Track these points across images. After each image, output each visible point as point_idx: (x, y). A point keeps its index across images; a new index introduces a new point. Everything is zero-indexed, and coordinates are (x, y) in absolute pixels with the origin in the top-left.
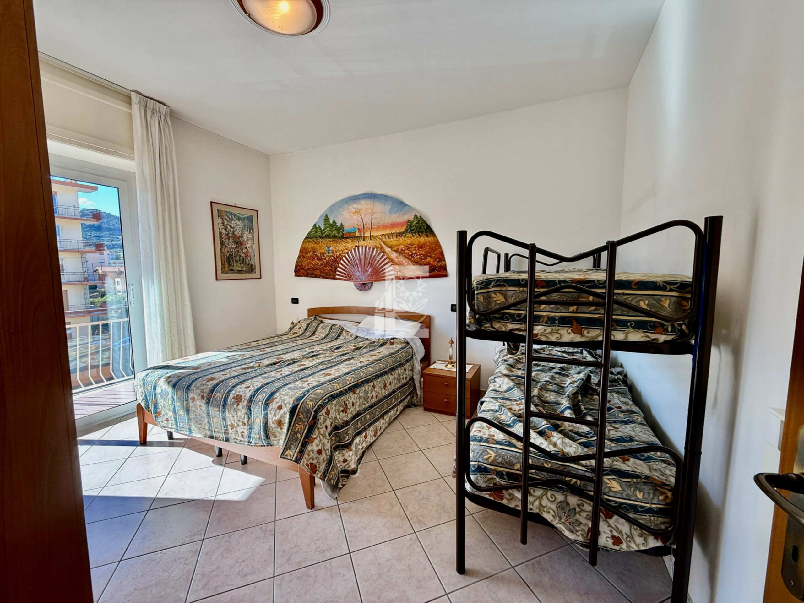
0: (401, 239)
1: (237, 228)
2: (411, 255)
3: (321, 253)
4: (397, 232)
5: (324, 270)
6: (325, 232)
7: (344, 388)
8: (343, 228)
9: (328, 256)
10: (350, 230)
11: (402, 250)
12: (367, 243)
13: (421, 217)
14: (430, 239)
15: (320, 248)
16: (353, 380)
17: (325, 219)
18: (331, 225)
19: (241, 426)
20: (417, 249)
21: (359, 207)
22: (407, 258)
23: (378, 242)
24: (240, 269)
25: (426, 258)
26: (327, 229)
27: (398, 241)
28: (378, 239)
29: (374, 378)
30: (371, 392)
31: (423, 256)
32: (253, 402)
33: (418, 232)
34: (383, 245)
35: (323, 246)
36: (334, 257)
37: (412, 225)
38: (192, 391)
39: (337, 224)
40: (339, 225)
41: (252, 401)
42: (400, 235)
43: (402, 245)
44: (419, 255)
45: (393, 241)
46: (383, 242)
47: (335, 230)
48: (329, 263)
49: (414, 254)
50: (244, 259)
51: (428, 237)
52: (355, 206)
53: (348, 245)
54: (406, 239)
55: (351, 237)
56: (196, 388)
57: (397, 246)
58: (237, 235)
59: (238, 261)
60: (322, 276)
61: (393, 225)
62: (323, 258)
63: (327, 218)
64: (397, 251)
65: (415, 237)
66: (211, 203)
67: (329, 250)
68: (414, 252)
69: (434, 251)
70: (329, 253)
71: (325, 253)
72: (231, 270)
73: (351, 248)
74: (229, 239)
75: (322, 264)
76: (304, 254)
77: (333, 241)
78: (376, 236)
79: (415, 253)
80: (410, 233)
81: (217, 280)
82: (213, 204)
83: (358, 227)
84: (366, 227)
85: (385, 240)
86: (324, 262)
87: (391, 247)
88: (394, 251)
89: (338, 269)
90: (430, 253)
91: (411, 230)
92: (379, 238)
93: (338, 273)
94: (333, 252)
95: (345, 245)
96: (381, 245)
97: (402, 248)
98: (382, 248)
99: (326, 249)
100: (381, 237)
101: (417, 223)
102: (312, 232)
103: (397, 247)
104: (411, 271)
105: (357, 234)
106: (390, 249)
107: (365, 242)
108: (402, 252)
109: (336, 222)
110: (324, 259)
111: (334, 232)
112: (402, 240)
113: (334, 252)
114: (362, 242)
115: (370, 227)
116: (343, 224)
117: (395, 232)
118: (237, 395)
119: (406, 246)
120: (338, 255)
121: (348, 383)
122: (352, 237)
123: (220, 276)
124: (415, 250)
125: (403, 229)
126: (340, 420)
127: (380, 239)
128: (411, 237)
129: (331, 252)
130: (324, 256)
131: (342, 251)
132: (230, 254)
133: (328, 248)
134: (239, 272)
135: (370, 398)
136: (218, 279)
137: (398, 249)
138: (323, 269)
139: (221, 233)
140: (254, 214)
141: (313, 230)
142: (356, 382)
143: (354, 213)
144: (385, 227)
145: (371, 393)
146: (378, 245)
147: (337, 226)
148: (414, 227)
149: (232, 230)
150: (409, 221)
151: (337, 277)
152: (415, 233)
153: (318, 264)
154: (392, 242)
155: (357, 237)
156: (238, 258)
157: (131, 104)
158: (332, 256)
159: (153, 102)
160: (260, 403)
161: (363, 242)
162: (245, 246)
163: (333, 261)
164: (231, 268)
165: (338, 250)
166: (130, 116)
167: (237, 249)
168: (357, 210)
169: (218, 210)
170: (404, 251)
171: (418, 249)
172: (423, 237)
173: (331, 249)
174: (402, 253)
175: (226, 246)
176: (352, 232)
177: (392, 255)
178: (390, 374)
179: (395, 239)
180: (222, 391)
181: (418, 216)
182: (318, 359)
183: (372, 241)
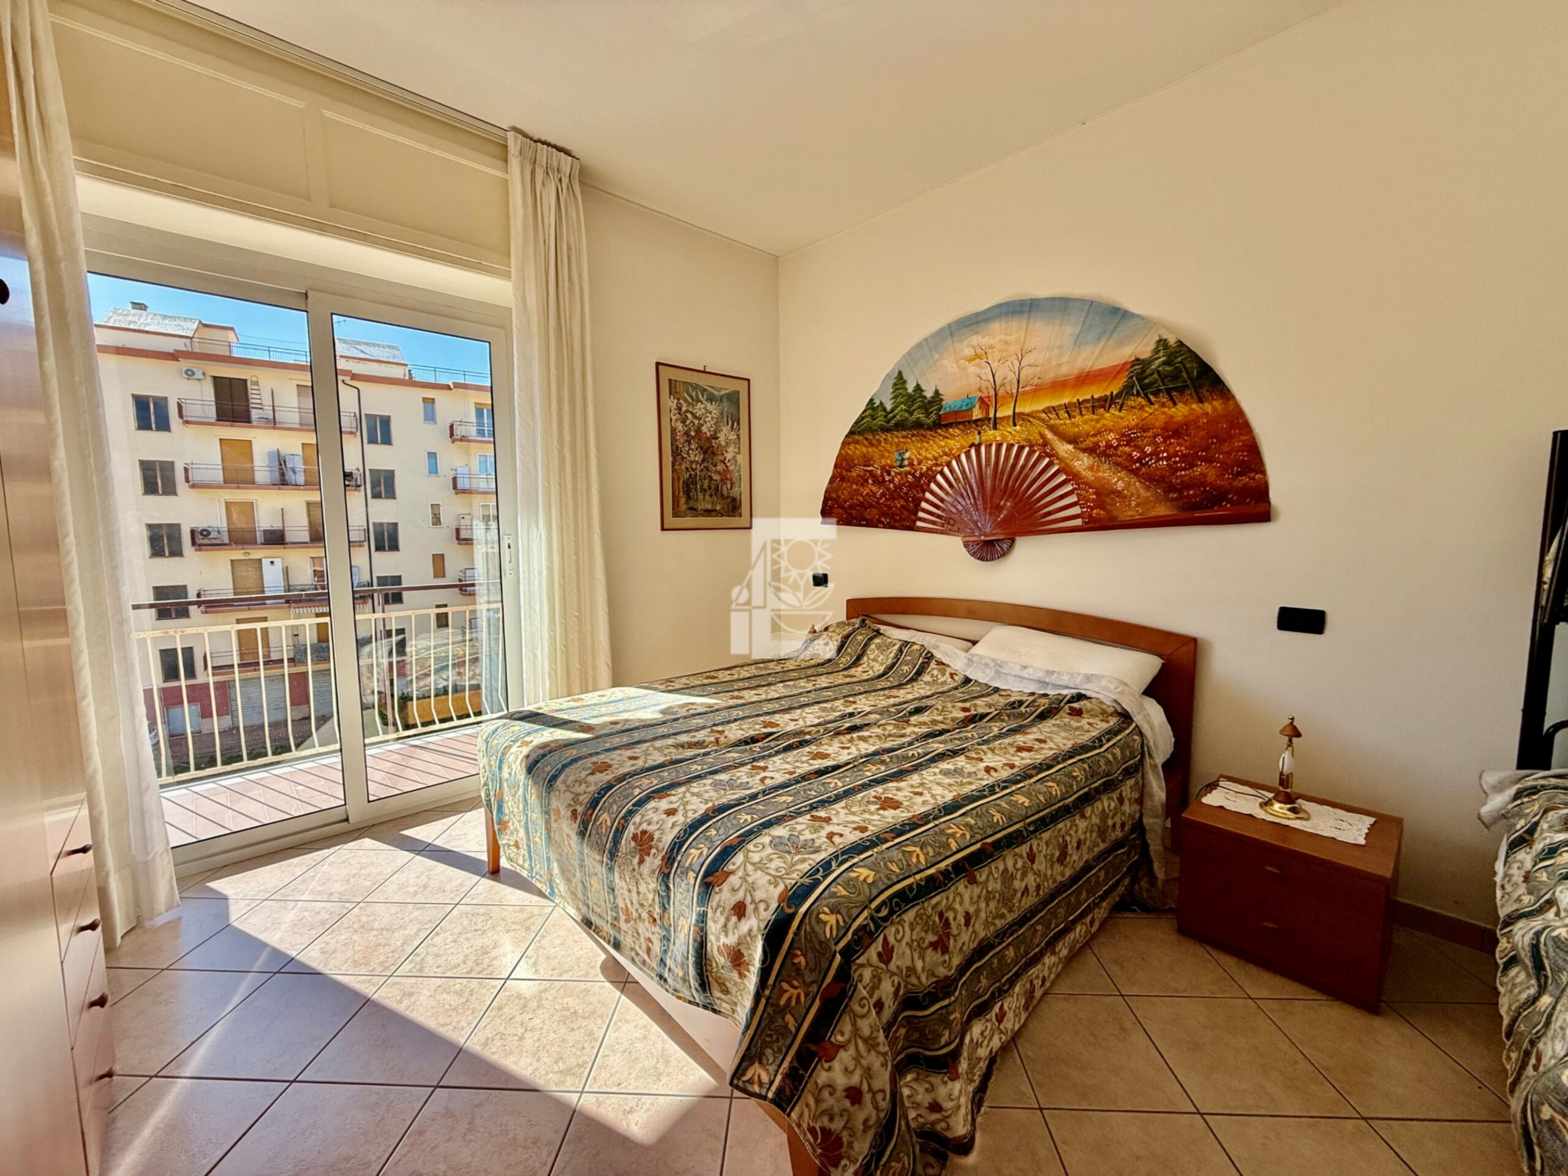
0: (1107, 415)
1: (707, 419)
2: (1139, 460)
3: (883, 468)
4: (1096, 396)
5: (889, 507)
6: (895, 416)
7: (943, 865)
8: (941, 400)
9: (900, 474)
10: (959, 406)
11: (1109, 446)
12: (1002, 435)
13: (1180, 344)
14: (1211, 407)
15: (882, 456)
16: (968, 836)
17: (895, 384)
18: (910, 396)
19: (646, 923)
20: (1159, 439)
21: (985, 341)
22: (1125, 468)
23: (1035, 430)
24: (709, 507)
25: (1192, 466)
26: (899, 409)
27: (1097, 421)
28: (1035, 421)
29: (1031, 828)
30: (1024, 875)
31: (1181, 462)
32: (676, 865)
33: (1169, 392)
34: (1049, 435)
35: (888, 451)
36: (913, 475)
37: (1148, 372)
38: (557, 793)
39: (925, 394)
40: (929, 394)
41: (674, 860)
42: (1106, 403)
43: (1110, 431)
44: (1168, 458)
45: (1083, 423)
46: (1052, 428)
47: (920, 407)
48: (901, 489)
49: (1151, 454)
50: (718, 486)
51: (1201, 401)
52: (975, 340)
53: (951, 442)
54: (1123, 413)
55: (959, 423)
56: (565, 788)
57: (1095, 435)
58: (706, 433)
59: (706, 491)
60: (882, 523)
61: (1084, 379)
62: (887, 478)
63: (900, 381)
64: (1091, 450)
65: (1157, 406)
66: (658, 364)
67: (903, 460)
68: (1149, 449)
69: (1222, 441)
70: (901, 466)
71: (892, 467)
72: (692, 509)
73: (959, 449)
74: (689, 443)
75: (883, 495)
76: (844, 473)
77: (913, 435)
78: (1028, 415)
79: (1155, 453)
80: (1138, 394)
81: (663, 529)
82: (661, 367)
83: (979, 394)
84: (1001, 392)
85: (1059, 422)
86: (888, 489)
87: (1073, 440)
88: (1084, 450)
89: (924, 505)
90: (1206, 449)
91: (1144, 388)
92: (1039, 419)
93: (921, 514)
94: (911, 464)
95: (942, 443)
96: (1042, 436)
97: (1108, 441)
98: (1046, 443)
99: (896, 456)
100: (1043, 415)
101: (1164, 363)
102: (863, 418)
103: (1095, 439)
104: (1137, 505)
105: (977, 414)
106: (1070, 447)
107: (997, 433)
108: (1111, 452)
109: (924, 388)
110: (890, 481)
111: (916, 415)
112: (1111, 417)
113: (915, 463)
114: (990, 434)
115: (1015, 391)
116: (941, 392)
117: (1088, 397)
118: (644, 832)
119: (1123, 435)
120: (924, 469)
121: (954, 846)
122: (963, 423)
123: (670, 521)
124: (1155, 443)
125: (1115, 388)
126: (923, 978)
127: (1043, 420)
128: (1142, 408)
129: (906, 462)
130: (889, 474)
131: (936, 459)
132: (690, 475)
133: (900, 454)
134: (708, 513)
135: (1019, 895)
136: (666, 527)
137: (1096, 445)
138: (886, 506)
139: (673, 431)
140: (741, 387)
141: (867, 413)
142: (978, 846)
143: (970, 360)
144: (1058, 386)
145: (1022, 880)
146: (1035, 437)
147: (925, 398)
148: (1155, 376)
149: (696, 422)
150: (1137, 359)
151: (919, 524)
152: (1156, 394)
153: (874, 494)
154: (1077, 426)
155: (976, 421)
156: (706, 483)
157: (506, 161)
158: (909, 473)
159: (548, 151)
160: (692, 875)
161: (992, 432)
162: (722, 458)
163: (911, 486)
164: (692, 504)
165: (927, 459)
166: (505, 183)
167: (705, 464)
168: (979, 351)
169: (670, 380)
170: (1116, 448)
171: (1165, 439)
172: (1185, 403)
173: (907, 455)
174: (1108, 456)
175: (683, 458)
176: (964, 408)
177: (1077, 464)
178: (1077, 817)
179: (1088, 416)
180: (615, 807)
181: (1172, 341)
182: (863, 739)
183: (1018, 428)
